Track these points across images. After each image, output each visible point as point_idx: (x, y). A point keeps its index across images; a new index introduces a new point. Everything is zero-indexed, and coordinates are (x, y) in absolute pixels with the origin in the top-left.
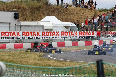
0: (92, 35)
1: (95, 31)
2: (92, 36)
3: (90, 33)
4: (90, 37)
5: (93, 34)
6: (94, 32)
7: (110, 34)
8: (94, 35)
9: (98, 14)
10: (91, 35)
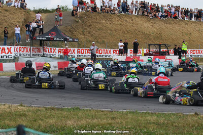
0: (8, 53)
1: (13, 47)
2: (7, 55)
3: (4, 50)
4: (5, 57)
5: (10, 51)
6: (11, 48)
7: (47, 53)
8: (11, 53)
9: (33, 17)
10: (6, 53)
